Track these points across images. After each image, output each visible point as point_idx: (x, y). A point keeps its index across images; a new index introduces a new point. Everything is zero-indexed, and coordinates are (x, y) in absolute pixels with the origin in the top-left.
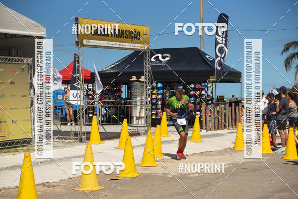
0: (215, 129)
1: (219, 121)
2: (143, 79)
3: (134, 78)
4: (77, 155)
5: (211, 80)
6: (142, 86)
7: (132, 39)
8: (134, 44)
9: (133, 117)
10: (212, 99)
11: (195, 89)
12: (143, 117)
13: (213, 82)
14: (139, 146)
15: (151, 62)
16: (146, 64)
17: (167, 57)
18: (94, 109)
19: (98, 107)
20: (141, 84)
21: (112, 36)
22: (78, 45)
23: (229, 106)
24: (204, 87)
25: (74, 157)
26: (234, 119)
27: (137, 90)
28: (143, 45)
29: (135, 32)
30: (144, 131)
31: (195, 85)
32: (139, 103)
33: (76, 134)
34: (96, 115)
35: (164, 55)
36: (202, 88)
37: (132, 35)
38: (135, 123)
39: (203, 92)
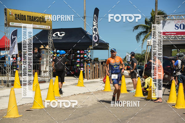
0: (92, 78)
1: (95, 74)
2: (47, 47)
3: (42, 47)
4: (5, 95)
5: (90, 48)
6: (47, 52)
7: (41, 22)
8: (42, 26)
9: (41, 71)
10: (91, 60)
11: (80, 54)
12: (48, 71)
13: (91, 49)
14: (45, 89)
15: (53, 37)
16: (49, 38)
17: (63, 34)
18: (17, 66)
19: (19, 65)
20: (46, 50)
21: (28, 21)
22: (6, 26)
23: (101, 64)
24: (86, 53)
25: (3, 96)
26: (104, 72)
27: (44, 54)
28: (47, 26)
29: (43, 18)
30: (48, 80)
31: (80, 51)
32: (45, 63)
33: (5, 82)
34: (18, 70)
35: (61, 33)
36: (85, 53)
37: (41, 20)
38: (43, 75)
39: (85, 56)
